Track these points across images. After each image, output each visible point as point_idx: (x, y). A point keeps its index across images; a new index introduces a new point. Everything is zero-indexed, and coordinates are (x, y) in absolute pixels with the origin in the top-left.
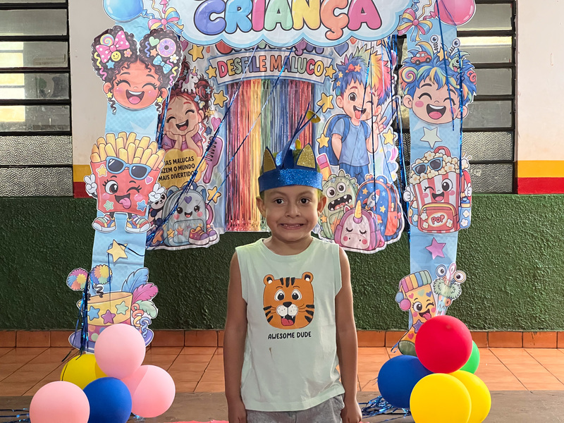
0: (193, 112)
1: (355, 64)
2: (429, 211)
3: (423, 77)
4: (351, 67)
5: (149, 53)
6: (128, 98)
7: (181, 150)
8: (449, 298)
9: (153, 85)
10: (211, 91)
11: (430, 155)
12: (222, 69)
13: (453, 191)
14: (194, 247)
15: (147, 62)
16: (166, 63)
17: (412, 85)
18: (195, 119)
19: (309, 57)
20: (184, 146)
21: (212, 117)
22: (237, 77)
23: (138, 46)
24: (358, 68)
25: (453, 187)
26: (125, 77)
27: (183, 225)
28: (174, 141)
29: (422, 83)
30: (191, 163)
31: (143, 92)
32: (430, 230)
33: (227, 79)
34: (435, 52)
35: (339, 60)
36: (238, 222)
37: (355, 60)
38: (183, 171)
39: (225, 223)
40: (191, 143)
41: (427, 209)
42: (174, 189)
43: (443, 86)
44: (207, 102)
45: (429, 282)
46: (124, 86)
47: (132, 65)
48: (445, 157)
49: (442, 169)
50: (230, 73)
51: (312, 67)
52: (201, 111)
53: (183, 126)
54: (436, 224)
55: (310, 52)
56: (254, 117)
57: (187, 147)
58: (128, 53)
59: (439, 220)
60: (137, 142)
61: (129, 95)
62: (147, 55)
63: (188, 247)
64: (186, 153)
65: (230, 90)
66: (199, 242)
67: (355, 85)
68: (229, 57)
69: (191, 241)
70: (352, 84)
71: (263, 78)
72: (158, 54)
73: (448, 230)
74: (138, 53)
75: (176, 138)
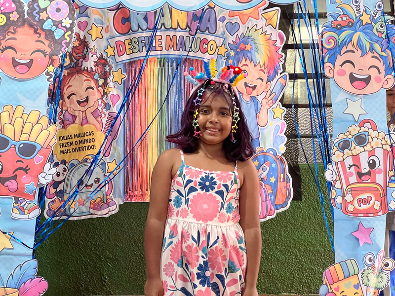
0: (93, 89)
1: (246, 43)
2: (355, 192)
3: (345, 43)
4: (242, 46)
5: (38, 16)
6: (15, 66)
7: (82, 125)
8: (377, 288)
9: (43, 52)
10: (110, 69)
11: (354, 130)
12: (119, 48)
13: (381, 169)
14: (95, 216)
15: (36, 27)
16: (57, 27)
17: (333, 52)
18: (95, 96)
19: (202, 36)
20: (84, 121)
21: (111, 93)
22: (134, 55)
23: (26, 8)
24: (248, 47)
25: (380, 165)
26: (11, 43)
27: (84, 197)
28: (75, 117)
29: (344, 49)
30: (91, 137)
31: (32, 60)
32: (356, 213)
33: (125, 57)
34: (358, 15)
35: (231, 39)
36: (136, 193)
37: (245, 39)
38: (84, 145)
39: (124, 194)
40: (91, 118)
41: (352, 190)
42: (75, 162)
43: (367, 53)
44: (106, 79)
45: (357, 272)
46: (10, 53)
47: (19, 30)
48: (371, 131)
49: (369, 146)
50: (128, 52)
51: (205, 46)
52: (100, 88)
53: (83, 102)
54: (363, 207)
55: (203, 32)
56: (151, 94)
57: (88, 123)
58: (14, 17)
59: (366, 201)
60: (25, 116)
61: (15, 64)
62: (36, 19)
63: (89, 217)
64: (87, 128)
65: (127, 68)
66: (99, 212)
67: (245, 63)
68: (127, 37)
69: (92, 211)
70: (243, 62)
71: (159, 56)
72: (48, 18)
73: (376, 213)
74: (26, 16)
75: (77, 113)
